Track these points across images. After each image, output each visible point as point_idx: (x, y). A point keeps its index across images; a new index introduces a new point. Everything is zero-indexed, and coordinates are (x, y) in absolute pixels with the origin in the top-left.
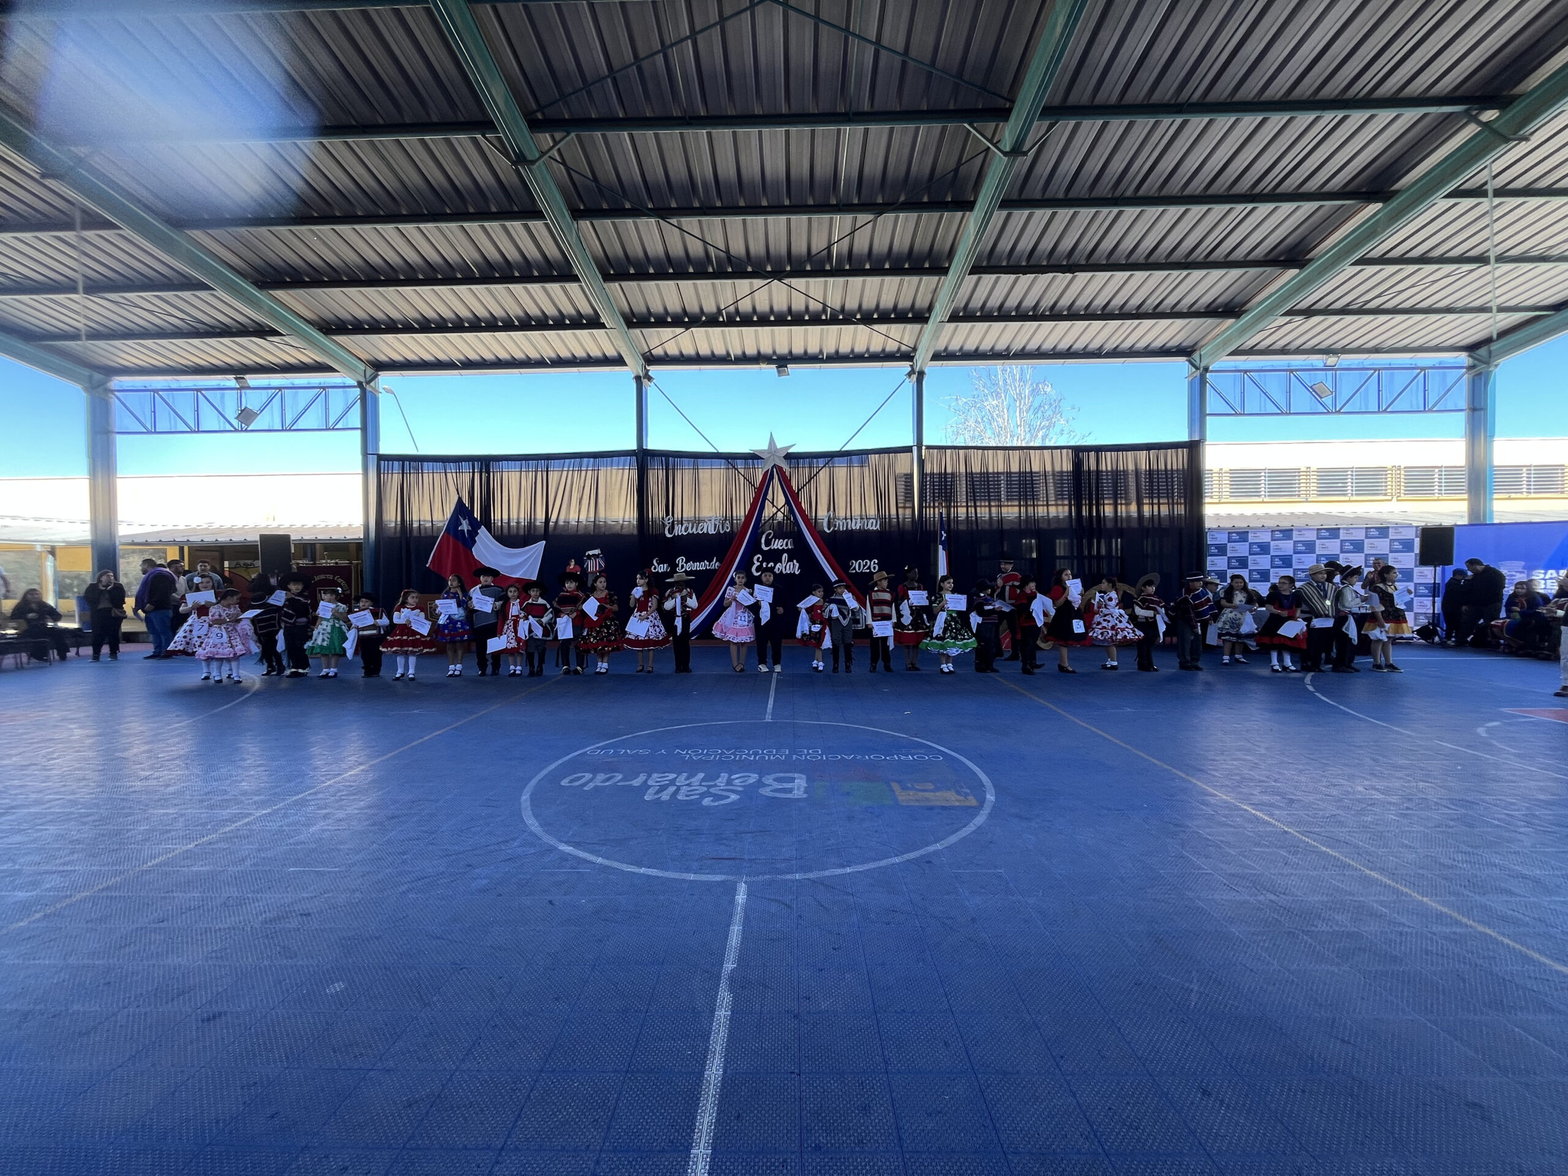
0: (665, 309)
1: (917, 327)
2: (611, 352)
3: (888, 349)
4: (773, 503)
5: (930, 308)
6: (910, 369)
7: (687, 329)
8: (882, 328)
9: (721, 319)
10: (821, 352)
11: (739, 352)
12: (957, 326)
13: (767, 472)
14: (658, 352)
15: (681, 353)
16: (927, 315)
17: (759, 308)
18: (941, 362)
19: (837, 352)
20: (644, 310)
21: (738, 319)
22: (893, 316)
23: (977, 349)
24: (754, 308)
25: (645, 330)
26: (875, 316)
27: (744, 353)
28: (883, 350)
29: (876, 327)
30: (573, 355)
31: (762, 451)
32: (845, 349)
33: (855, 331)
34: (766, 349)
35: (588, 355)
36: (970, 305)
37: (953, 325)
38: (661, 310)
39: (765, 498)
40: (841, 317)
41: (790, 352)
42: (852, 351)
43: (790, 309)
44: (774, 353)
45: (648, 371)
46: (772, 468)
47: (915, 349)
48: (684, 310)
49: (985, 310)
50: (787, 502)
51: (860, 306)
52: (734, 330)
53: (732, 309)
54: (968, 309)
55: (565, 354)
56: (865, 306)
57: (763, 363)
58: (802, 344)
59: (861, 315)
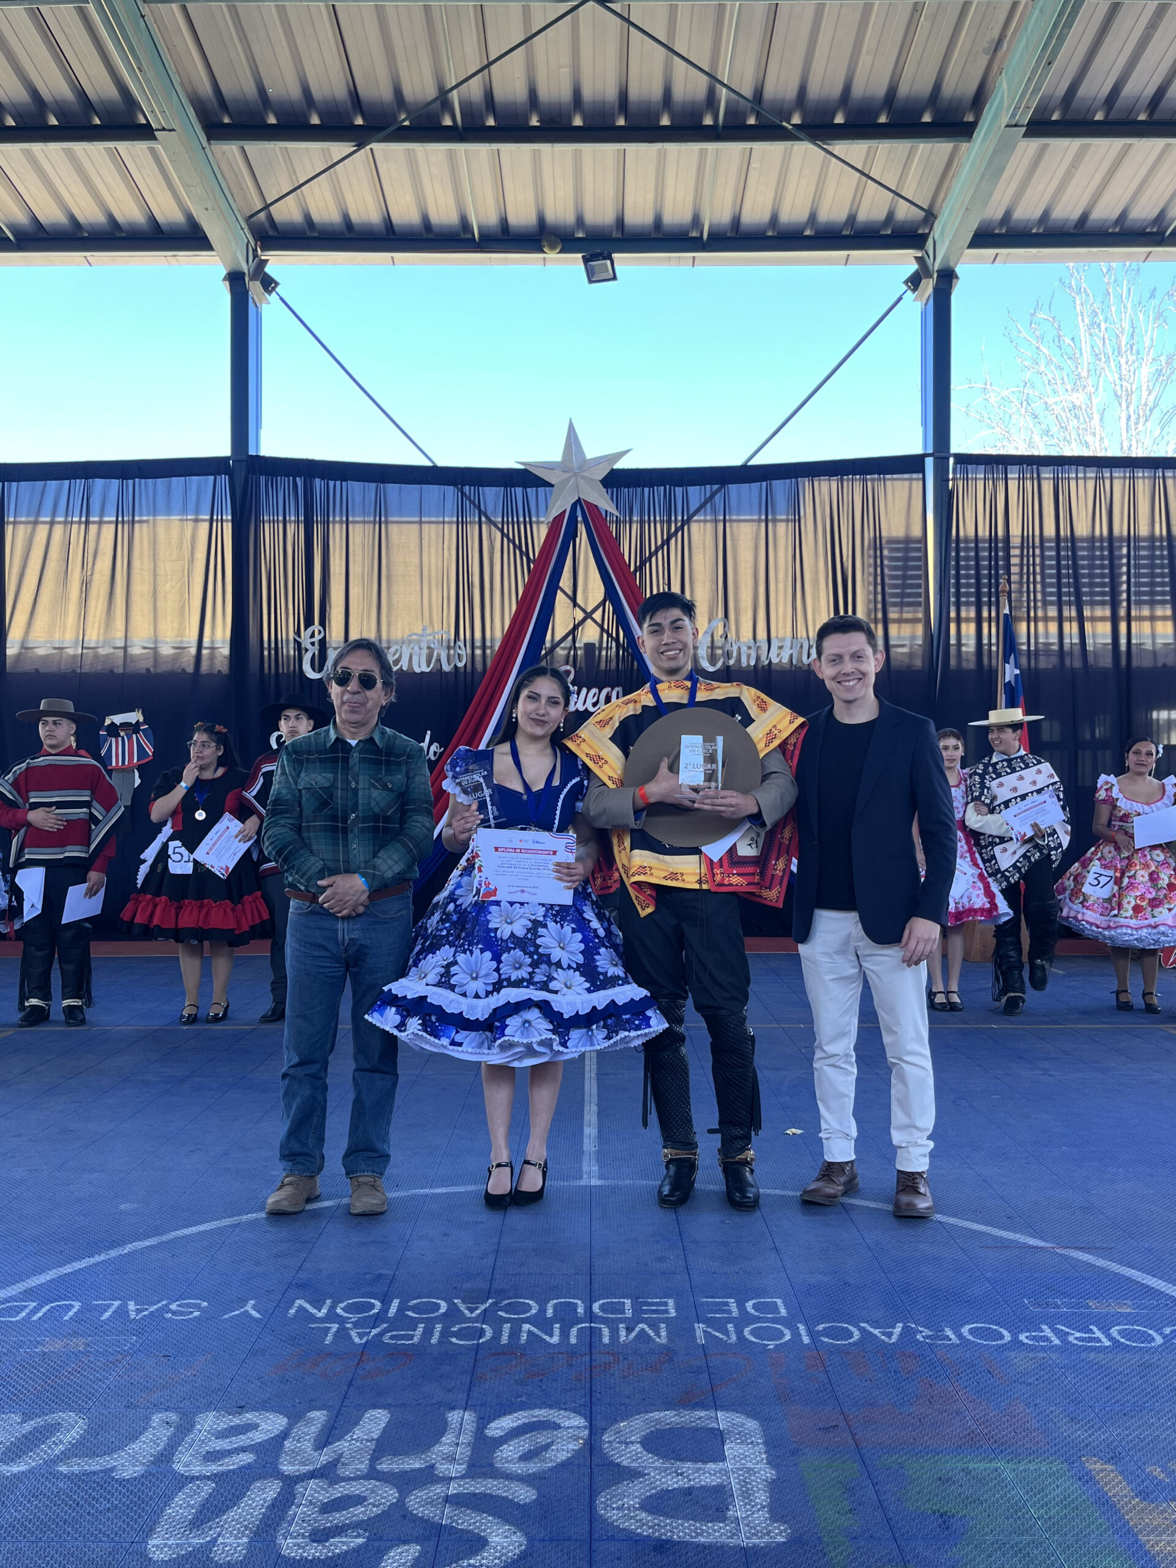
0: (306, 91)
1: (942, 148)
2: (168, 212)
3: (863, 216)
4: (573, 599)
5: (979, 100)
6: (914, 267)
7: (360, 146)
8: (854, 150)
9: (447, 122)
10: (696, 221)
11: (492, 219)
12: (1045, 147)
13: (559, 518)
14: (287, 212)
15: (346, 217)
16: (970, 118)
17: (545, 93)
18: (993, 251)
19: (736, 221)
20: (250, 90)
21: (491, 122)
22: (883, 119)
23: (1084, 217)
24: (533, 93)
25: (254, 148)
26: (839, 119)
27: (504, 222)
28: (852, 219)
29: (840, 148)
30: (73, 218)
31: (550, 466)
32: (755, 214)
33: (786, 159)
34: (559, 212)
35: (111, 218)
36: (1081, 92)
37: (1034, 144)
38: (294, 92)
39: (554, 587)
40: (752, 121)
41: (620, 222)
42: (774, 219)
43: (623, 96)
44: (580, 221)
45: (264, 263)
46: (574, 506)
47: (930, 216)
48: (354, 94)
49: (1119, 104)
50: (610, 594)
51: (802, 91)
52: (482, 150)
53: (475, 90)
54: (1075, 104)
55: (50, 214)
56: (814, 91)
57: (552, 247)
58: (651, 196)
59: (804, 117)
